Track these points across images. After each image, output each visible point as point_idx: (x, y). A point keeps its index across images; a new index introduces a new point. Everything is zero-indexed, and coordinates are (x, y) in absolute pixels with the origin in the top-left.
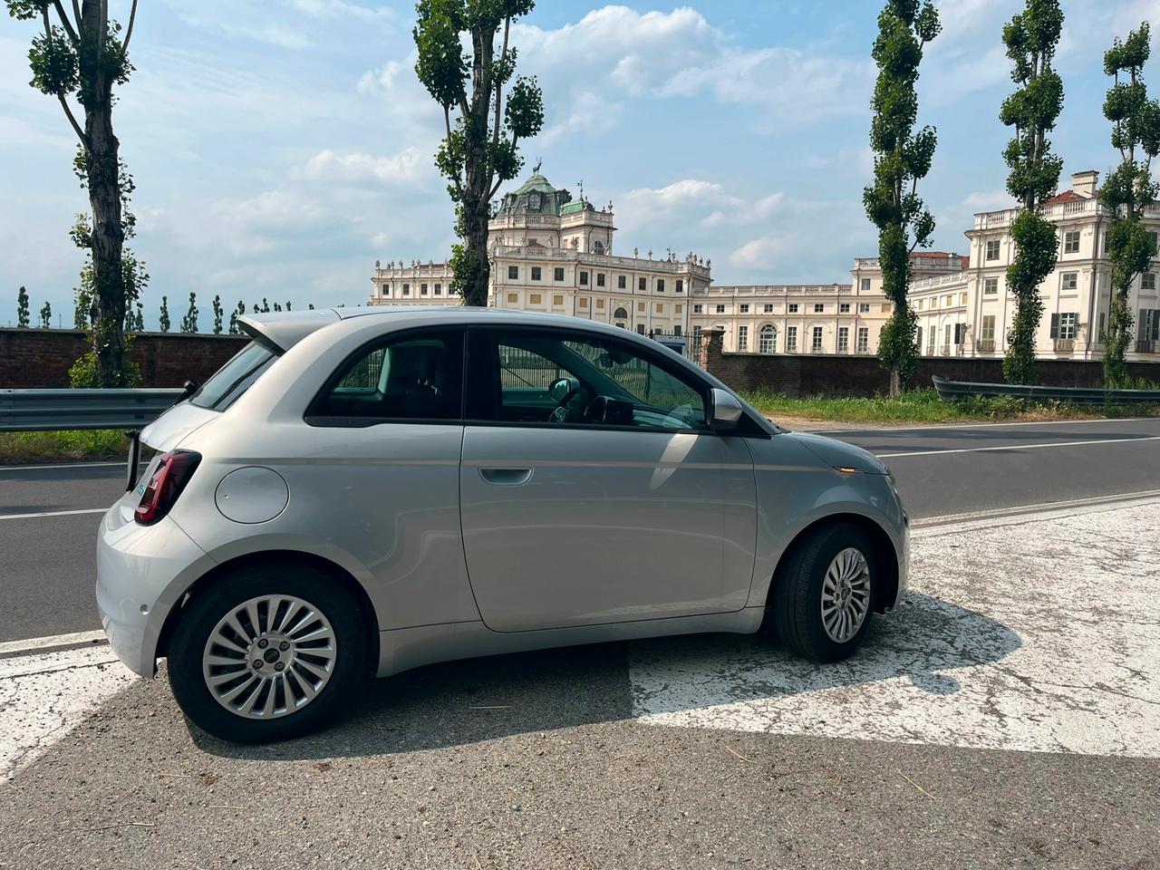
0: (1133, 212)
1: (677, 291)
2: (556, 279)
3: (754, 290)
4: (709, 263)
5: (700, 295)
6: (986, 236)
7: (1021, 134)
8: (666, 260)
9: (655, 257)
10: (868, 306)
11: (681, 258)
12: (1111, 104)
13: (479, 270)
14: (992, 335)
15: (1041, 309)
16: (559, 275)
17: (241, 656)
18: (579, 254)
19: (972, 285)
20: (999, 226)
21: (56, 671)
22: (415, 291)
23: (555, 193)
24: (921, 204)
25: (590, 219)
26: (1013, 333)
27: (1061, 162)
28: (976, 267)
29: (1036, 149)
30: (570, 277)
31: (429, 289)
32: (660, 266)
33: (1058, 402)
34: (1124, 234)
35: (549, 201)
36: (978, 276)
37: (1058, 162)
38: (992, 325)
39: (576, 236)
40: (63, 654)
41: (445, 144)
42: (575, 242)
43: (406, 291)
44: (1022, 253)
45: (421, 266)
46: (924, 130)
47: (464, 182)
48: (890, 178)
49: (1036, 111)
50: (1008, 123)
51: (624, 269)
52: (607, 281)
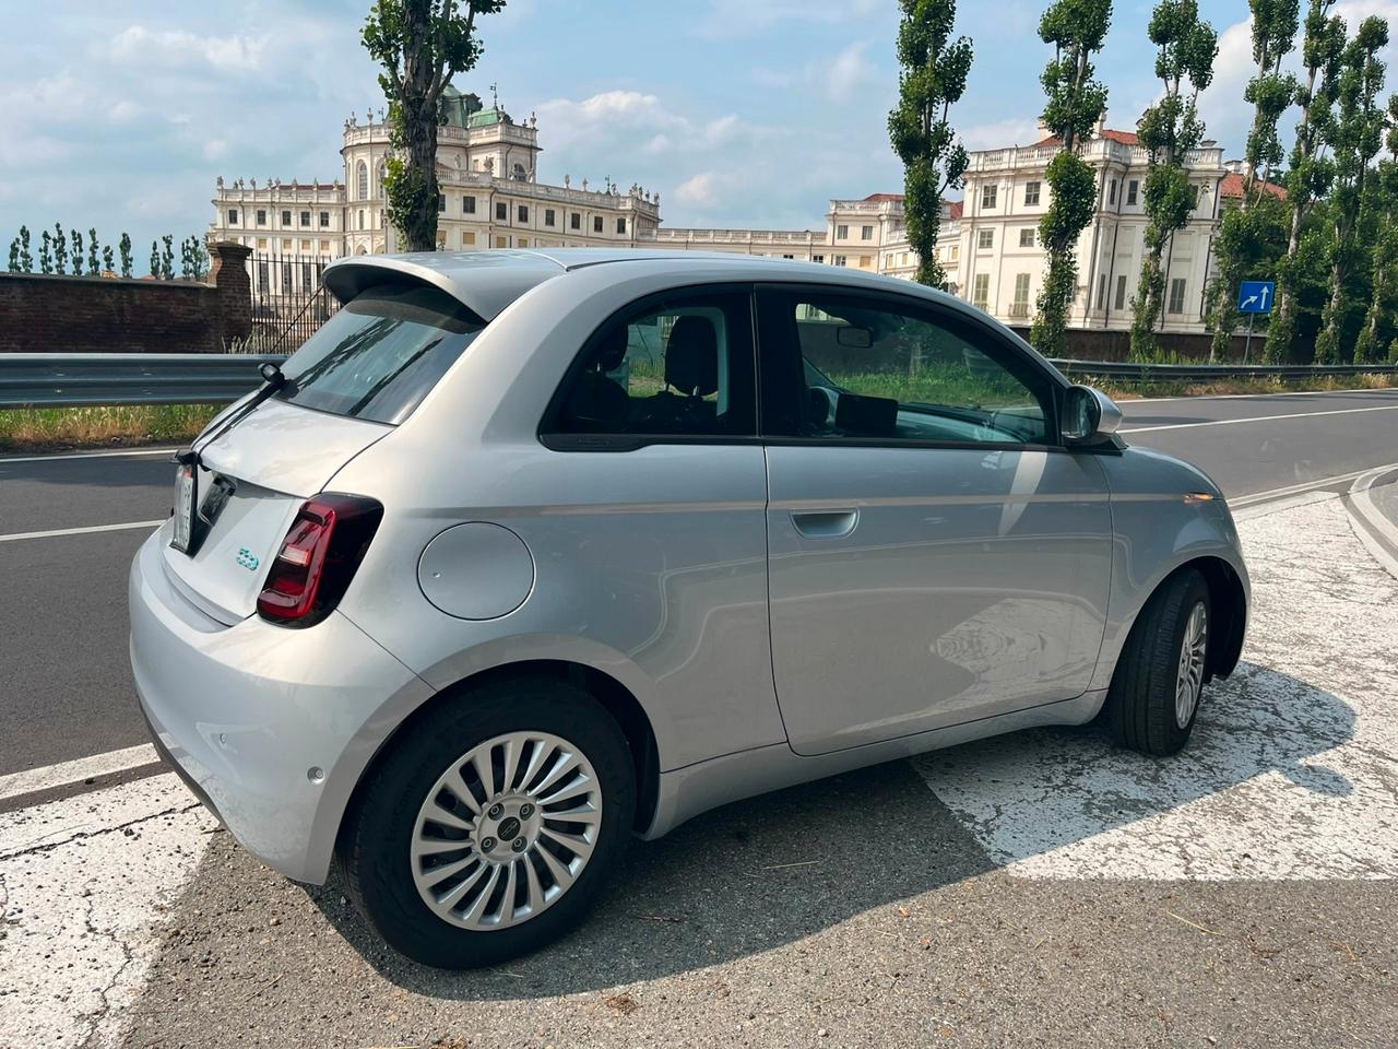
0: (1174, 156)
1: (619, 231)
2: (466, 210)
3: (712, 234)
4: (657, 198)
5: (647, 238)
6: (983, 179)
7: (1062, 55)
8: (604, 192)
9: (591, 188)
10: (844, 258)
11: (623, 190)
12: (1158, 23)
13: (426, 196)
14: (985, 297)
15: (1075, 269)
16: (469, 205)
17: (463, 835)
18: (495, 179)
19: (965, 237)
20: (997, 167)
21: (54, 846)
22: (274, 221)
23: (461, 97)
24: (951, 135)
25: (508, 134)
26: (1043, 297)
27: (1106, 92)
28: (970, 215)
29: (1080, 74)
30: (484, 210)
31: (293, 218)
32: (598, 199)
33: (1095, 379)
34: (1163, 182)
35: (453, 109)
36: (972, 227)
37: (1102, 91)
38: (986, 286)
39: (489, 155)
40: (48, 809)
41: (376, 16)
42: (489, 164)
43: (261, 218)
44: (1057, 200)
45: (282, 187)
46: (960, 42)
47: (401, 71)
48: (918, 100)
49: (1082, 27)
50: (1047, 40)
51: (552, 202)
52: (531, 215)
